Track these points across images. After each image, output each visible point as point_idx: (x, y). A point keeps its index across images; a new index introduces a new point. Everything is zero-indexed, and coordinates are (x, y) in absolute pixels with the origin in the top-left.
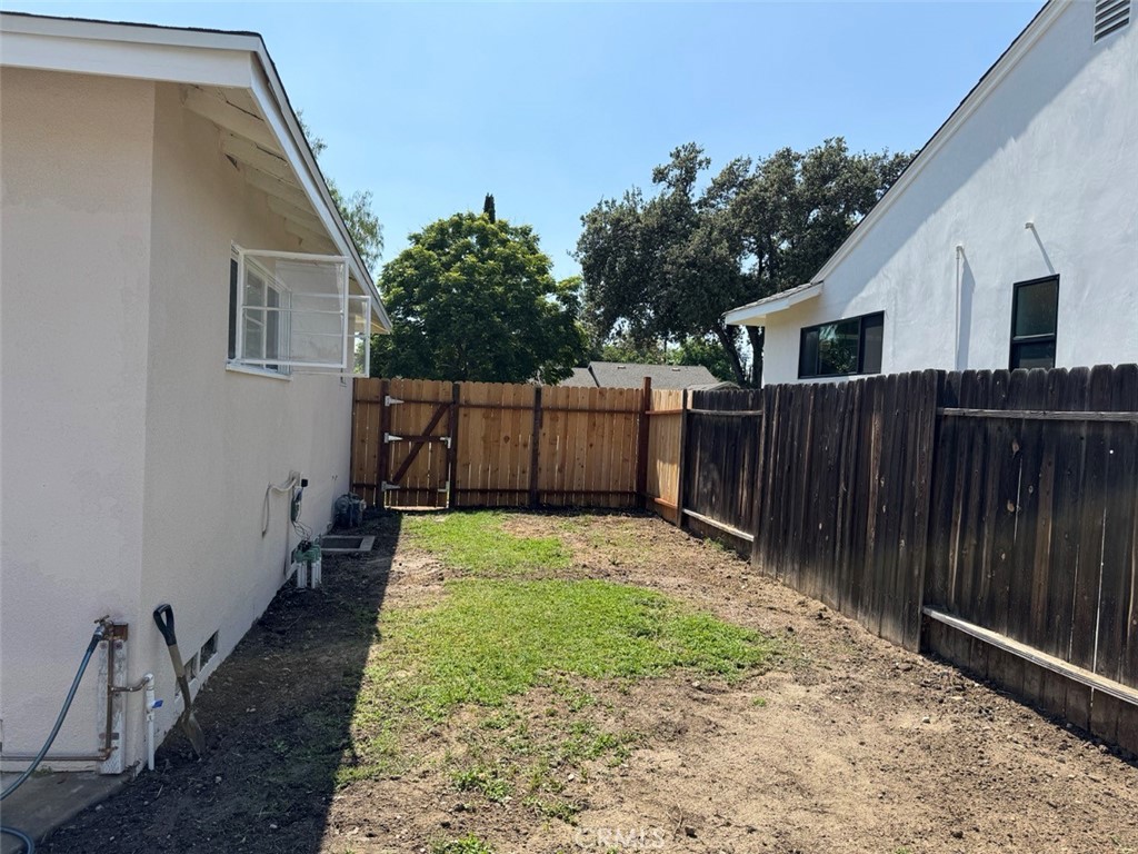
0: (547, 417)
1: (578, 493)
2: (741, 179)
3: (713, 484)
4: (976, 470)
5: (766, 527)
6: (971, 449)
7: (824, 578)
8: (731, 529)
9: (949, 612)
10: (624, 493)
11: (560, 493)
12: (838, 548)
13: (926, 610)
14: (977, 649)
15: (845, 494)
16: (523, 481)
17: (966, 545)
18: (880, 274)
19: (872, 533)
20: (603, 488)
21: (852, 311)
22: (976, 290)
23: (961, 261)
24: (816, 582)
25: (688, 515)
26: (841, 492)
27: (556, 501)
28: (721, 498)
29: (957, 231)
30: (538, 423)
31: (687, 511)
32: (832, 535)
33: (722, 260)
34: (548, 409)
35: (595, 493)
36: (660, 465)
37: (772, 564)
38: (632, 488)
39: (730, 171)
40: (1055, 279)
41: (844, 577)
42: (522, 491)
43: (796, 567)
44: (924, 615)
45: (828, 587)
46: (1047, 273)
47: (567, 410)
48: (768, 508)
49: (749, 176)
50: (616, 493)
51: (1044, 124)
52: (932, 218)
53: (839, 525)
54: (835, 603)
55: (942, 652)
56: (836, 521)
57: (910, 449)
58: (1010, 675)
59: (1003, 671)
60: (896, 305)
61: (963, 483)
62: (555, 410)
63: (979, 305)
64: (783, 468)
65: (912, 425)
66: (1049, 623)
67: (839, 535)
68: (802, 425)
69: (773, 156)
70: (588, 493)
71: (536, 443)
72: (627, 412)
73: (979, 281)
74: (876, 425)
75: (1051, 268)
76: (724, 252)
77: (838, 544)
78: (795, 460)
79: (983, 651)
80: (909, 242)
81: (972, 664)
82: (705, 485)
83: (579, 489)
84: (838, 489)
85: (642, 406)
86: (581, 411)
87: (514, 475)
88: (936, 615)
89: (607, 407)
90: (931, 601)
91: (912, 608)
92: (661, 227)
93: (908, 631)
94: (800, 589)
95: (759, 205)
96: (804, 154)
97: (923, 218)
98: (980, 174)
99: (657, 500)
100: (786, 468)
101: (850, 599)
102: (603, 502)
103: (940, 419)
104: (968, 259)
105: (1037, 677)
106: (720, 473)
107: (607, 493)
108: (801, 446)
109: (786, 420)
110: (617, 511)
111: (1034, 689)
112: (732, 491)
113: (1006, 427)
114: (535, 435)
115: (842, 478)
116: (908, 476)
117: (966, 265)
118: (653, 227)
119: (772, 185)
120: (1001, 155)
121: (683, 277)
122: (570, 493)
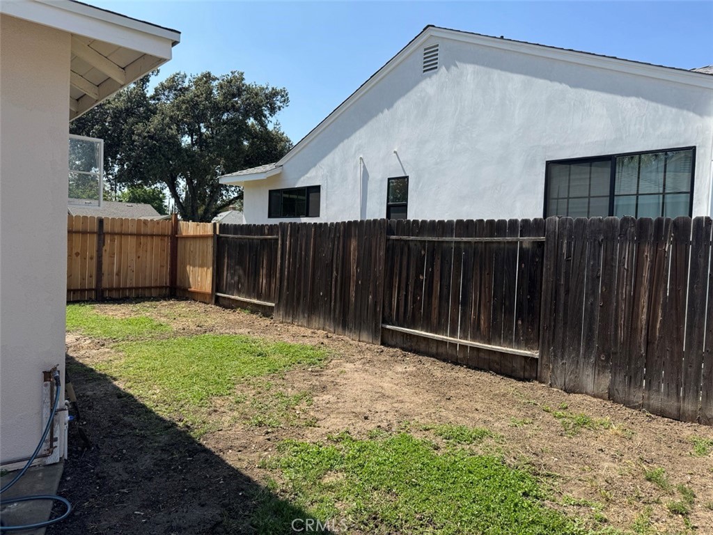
0: (108, 240)
1: (130, 289)
2: (180, 86)
3: (239, 277)
4: (405, 263)
5: (284, 297)
6: (402, 254)
7: (324, 319)
8: (256, 301)
9: (393, 325)
10: (161, 287)
11: (118, 289)
12: (333, 303)
13: (384, 326)
14: (407, 339)
15: (336, 277)
16: (90, 283)
17: (401, 295)
18: (318, 165)
19: (353, 294)
20: (147, 285)
21: (302, 183)
22: (370, 179)
23: (362, 165)
24: (319, 321)
25: (219, 296)
26: (334, 276)
27: (115, 295)
28: (246, 284)
29: (359, 149)
30: (101, 243)
31: (219, 294)
32: (329, 297)
33: (173, 137)
34: (108, 233)
35: (142, 288)
36: (189, 269)
37: (289, 316)
38: (166, 283)
39: (173, 79)
40: (407, 177)
41: (337, 316)
42: (90, 290)
43: (306, 315)
44: (382, 328)
45: (328, 323)
46: (404, 175)
47: (121, 234)
48: (285, 288)
49: (186, 84)
50: (156, 287)
51: (401, 105)
52: (346, 141)
53: (333, 292)
54: (332, 330)
55: (389, 343)
56: (331, 290)
57: (373, 254)
58: (423, 347)
59: (419, 346)
60: (327, 183)
61: (398, 268)
62: (113, 234)
63: (370, 187)
64: (296, 266)
65: (374, 244)
66: (439, 323)
67: (333, 297)
68: (307, 244)
69: (199, 75)
70: (137, 288)
71: (100, 257)
72: (162, 236)
73: (371, 176)
74: (353, 244)
75: (405, 173)
76: (174, 132)
77: (333, 301)
78: (303, 262)
79: (410, 339)
80: (333, 152)
81: (405, 345)
82: (232, 278)
83: (131, 286)
84: (332, 275)
85: (172, 232)
86: (131, 234)
87: (84, 279)
88: (388, 327)
89: (149, 232)
90: (384, 322)
91: (376, 325)
92: (127, 110)
93: (375, 337)
94: (309, 326)
95: (193, 104)
96: (218, 77)
97: (342, 140)
98: (370, 123)
99: (189, 289)
100: (298, 266)
101: (341, 325)
102: (147, 293)
103: (388, 240)
104: (366, 164)
105: (435, 345)
106: (245, 272)
107: (150, 288)
108: (307, 254)
109: (296, 241)
110: (157, 299)
111: (434, 350)
112: (255, 280)
113: (419, 244)
114: (99, 251)
115: (334, 269)
116: (373, 266)
117: (364, 166)
118: (122, 109)
119: (202, 94)
120: (381, 115)
121: (147, 145)
122: (124, 289)
